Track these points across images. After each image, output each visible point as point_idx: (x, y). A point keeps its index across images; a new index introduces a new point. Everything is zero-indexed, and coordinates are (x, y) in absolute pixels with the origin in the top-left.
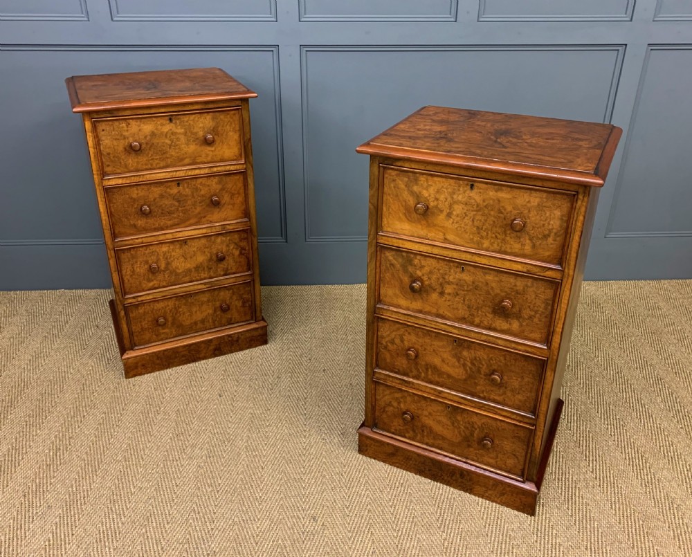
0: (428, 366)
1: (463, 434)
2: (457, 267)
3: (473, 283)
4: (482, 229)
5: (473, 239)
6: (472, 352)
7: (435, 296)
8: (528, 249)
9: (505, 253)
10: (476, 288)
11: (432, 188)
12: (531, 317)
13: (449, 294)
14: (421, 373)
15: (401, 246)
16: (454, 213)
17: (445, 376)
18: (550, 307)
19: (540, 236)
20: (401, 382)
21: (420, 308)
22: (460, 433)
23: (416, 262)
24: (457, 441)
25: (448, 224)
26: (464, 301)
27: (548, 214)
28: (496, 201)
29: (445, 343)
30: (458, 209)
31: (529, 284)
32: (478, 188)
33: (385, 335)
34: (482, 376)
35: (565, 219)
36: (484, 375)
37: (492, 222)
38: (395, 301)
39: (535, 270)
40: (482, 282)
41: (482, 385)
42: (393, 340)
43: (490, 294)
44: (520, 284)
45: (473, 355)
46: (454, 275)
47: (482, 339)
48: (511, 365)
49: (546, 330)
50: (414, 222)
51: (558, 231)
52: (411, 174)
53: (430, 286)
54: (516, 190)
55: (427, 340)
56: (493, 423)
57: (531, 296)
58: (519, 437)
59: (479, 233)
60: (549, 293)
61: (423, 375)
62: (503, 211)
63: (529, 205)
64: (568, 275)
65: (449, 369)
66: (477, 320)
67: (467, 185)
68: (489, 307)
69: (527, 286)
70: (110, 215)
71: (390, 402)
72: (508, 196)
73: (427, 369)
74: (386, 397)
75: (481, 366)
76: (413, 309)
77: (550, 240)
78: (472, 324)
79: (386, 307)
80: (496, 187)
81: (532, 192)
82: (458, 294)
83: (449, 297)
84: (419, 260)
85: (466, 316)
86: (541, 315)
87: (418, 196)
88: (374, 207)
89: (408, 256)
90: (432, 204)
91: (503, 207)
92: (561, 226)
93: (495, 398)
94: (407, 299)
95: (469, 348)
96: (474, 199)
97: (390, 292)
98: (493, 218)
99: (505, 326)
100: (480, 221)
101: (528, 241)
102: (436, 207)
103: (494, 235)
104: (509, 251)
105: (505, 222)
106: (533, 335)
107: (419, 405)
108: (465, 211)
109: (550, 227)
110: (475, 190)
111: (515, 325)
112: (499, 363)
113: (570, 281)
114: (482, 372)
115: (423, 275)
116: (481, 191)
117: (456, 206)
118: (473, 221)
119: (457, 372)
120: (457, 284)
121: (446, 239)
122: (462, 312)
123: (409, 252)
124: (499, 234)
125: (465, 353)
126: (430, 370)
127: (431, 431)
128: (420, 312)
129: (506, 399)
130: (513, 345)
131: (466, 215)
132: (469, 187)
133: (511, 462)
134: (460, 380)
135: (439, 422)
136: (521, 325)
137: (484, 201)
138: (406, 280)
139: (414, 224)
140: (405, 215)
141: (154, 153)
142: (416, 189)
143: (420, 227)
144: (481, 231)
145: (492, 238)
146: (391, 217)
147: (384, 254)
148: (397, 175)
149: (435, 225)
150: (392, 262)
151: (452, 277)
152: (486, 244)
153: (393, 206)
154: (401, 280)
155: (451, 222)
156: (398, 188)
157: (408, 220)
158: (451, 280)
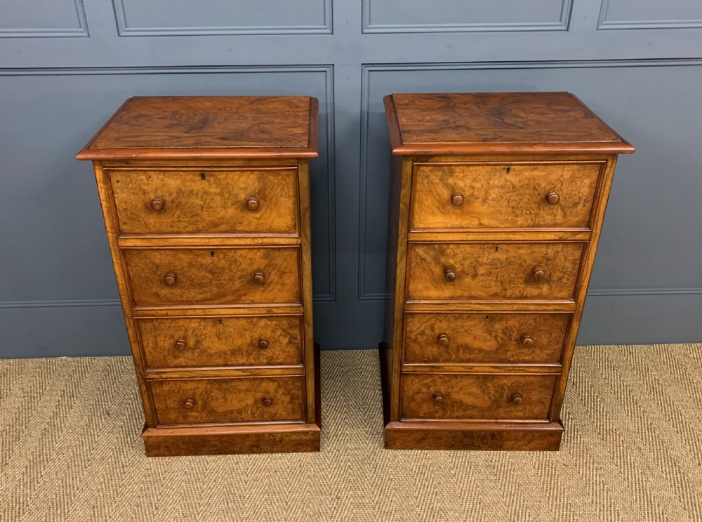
0: (459, 347)
1: (492, 398)
2: (491, 248)
3: (507, 259)
4: (518, 208)
5: (507, 219)
6: (504, 323)
7: (468, 280)
8: (559, 218)
9: (539, 226)
10: (509, 264)
11: (468, 178)
12: (560, 279)
13: (482, 275)
14: (452, 355)
15: (434, 239)
16: (490, 198)
17: (476, 352)
18: (577, 266)
19: (571, 205)
20: (431, 369)
21: (453, 295)
22: (490, 398)
23: (448, 251)
24: (487, 406)
25: (484, 209)
26: (497, 277)
27: (579, 184)
28: (532, 180)
29: (477, 322)
30: (493, 194)
31: (560, 250)
32: (514, 170)
33: (414, 329)
34: (513, 342)
35: (594, 185)
36: (515, 341)
37: (526, 200)
38: (426, 294)
39: (566, 236)
40: (516, 257)
41: (512, 350)
42: (424, 331)
43: (522, 266)
44: (551, 251)
45: (505, 325)
46: (488, 256)
47: (515, 309)
48: (540, 325)
49: (573, 287)
50: (448, 214)
51: (588, 197)
52: (446, 168)
53: (463, 271)
54: (550, 167)
55: (460, 322)
56: (522, 380)
57: (561, 261)
58: (545, 385)
59: (513, 213)
60: (578, 254)
61: (454, 356)
62: (538, 188)
63: (562, 179)
64: (596, 234)
65: (480, 344)
66: (509, 293)
67: (504, 169)
68: (521, 278)
69: (558, 252)
71: (420, 389)
72: (543, 173)
73: (458, 350)
74: (415, 386)
75: (512, 333)
76: (445, 297)
77: (580, 207)
78: (505, 297)
79: (416, 302)
80: (532, 167)
81: (566, 166)
82: (491, 273)
83: (481, 278)
84: (452, 249)
85: (499, 291)
86: (569, 275)
87: (453, 188)
88: (406, 206)
89: (439, 248)
90: (467, 193)
91: (538, 184)
92: (589, 193)
93: (525, 358)
94: (437, 289)
95: (501, 319)
96: (510, 181)
97: (420, 286)
98: (528, 196)
99: (536, 292)
100: (516, 201)
101: (560, 211)
102: (472, 195)
103: (528, 212)
104: (542, 223)
105: (539, 198)
106: (560, 295)
107: (449, 384)
108: (501, 194)
109: (581, 195)
110: (511, 173)
111: (545, 289)
112: (530, 327)
113: (597, 239)
114: (513, 339)
115: (456, 263)
116: (517, 173)
117: (491, 191)
118: (509, 202)
119: (490, 345)
120: (491, 264)
121: (480, 224)
122: (495, 288)
123: (441, 243)
124: (533, 210)
125: (497, 326)
126: (461, 350)
127: (461, 403)
128: (452, 298)
129: (536, 357)
130: (544, 307)
131: (502, 198)
132: (505, 171)
133: (537, 410)
134: (491, 351)
135: (470, 394)
136: (551, 288)
137: (520, 182)
138: (437, 270)
139: (447, 216)
140: (438, 208)
141: (181, 213)
142: (450, 181)
143: (454, 217)
144: (516, 210)
145: (526, 214)
146: (423, 213)
147: (415, 250)
148: (431, 171)
149: (469, 213)
150: (423, 257)
151: (485, 258)
152: (520, 221)
153: (426, 203)
154: (433, 273)
155: (486, 207)
156: (432, 183)
157: (442, 212)
158: (484, 261)
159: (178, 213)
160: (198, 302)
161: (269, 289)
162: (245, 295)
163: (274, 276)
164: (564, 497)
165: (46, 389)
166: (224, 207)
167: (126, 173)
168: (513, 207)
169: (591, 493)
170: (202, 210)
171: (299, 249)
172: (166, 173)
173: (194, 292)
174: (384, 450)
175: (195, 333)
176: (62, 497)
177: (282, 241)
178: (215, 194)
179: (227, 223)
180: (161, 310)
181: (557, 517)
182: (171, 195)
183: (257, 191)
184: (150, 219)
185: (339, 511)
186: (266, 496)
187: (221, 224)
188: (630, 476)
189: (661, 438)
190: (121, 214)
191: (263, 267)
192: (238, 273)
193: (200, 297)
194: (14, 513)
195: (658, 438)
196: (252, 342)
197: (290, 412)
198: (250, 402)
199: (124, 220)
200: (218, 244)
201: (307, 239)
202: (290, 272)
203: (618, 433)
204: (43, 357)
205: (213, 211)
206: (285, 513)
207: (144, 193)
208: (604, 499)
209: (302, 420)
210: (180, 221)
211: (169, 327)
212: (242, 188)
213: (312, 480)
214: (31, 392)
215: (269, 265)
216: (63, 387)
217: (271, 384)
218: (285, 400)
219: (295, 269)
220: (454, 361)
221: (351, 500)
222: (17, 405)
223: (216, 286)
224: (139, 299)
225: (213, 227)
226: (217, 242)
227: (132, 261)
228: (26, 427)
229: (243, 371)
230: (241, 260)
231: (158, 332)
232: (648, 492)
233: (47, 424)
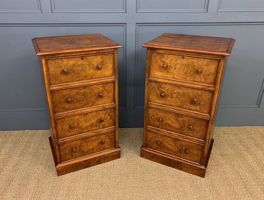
2: (178, 87)
3: (183, 92)
4: (187, 73)
5: (183, 77)
6: (183, 118)
7: (169, 98)
8: (203, 80)
10: (184, 95)
11: (169, 59)
12: (204, 105)
13: (174, 97)
15: (157, 80)
16: (177, 68)
18: (210, 101)
19: (207, 75)
21: (164, 103)
22: (177, 148)
25: (175, 72)
26: (180, 99)
27: (210, 67)
28: (192, 63)
29: (173, 115)
30: (178, 66)
31: (203, 93)
33: (151, 113)
35: (216, 68)
37: (190, 71)
38: (155, 101)
41: (186, 130)
42: (154, 115)
43: (189, 97)
44: (200, 93)
47: (186, 113)
48: (196, 122)
49: (209, 109)
51: (214, 73)
53: (167, 95)
54: (199, 58)
55: (166, 114)
56: (190, 144)
57: (204, 97)
58: (199, 149)
59: (185, 75)
60: (210, 95)
61: (164, 127)
62: (194, 67)
63: (203, 64)
64: (217, 89)
65: (174, 125)
66: (184, 107)
67: (182, 57)
68: (189, 101)
70: (53, 103)
72: (196, 61)
74: (151, 136)
75: (186, 123)
76: (161, 103)
77: (211, 76)
79: (151, 103)
80: (192, 58)
81: (205, 59)
82: (177, 97)
83: (174, 99)
85: (181, 105)
86: (207, 104)
87: (164, 62)
88: (148, 67)
89: (159, 84)
91: (194, 65)
92: (214, 71)
93: (191, 135)
94: (159, 100)
96: (184, 62)
97: (153, 97)
98: (190, 69)
99: (194, 108)
100: (186, 70)
101: (203, 77)
102: (170, 66)
104: (196, 81)
105: (195, 70)
106: (204, 111)
107: (163, 138)
108: (181, 67)
109: (211, 72)
110: (184, 59)
111: (198, 108)
112: (192, 122)
114: (186, 125)
115: (165, 91)
116: (187, 59)
117: (177, 65)
118: (183, 70)
119: (177, 126)
120: (177, 94)
121: (174, 77)
122: (179, 104)
124: (193, 75)
125: (180, 119)
126: (167, 125)
127: (167, 148)
129: (195, 135)
130: (197, 115)
131: (181, 68)
132: (182, 58)
133: (196, 158)
134: (178, 129)
135: (170, 144)
136: (200, 108)
137: (187, 63)
138: (159, 93)
139: (162, 72)
140: (159, 69)
141: (74, 74)
142: (163, 59)
143: (164, 73)
144: (186, 74)
145: (190, 76)
146: (154, 70)
147: (151, 83)
148: (156, 55)
149: (170, 73)
150: (154, 87)
151: (176, 91)
152: (188, 79)
153: (155, 66)
154: (157, 93)
155: (175, 71)
156: (157, 59)
157: (160, 71)
158: (175, 92)
159: (73, 74)
160: (79, 108)
161: (104, 99)
162: (95, 102)
163: (105, 94)
164: (210, 176)
165: (21, 141)
166: (89, 70)
167: (54, 60)
168: (185, 73)
169: (220, 175)
170: (81, 72)
171: (114, 82)
172: (69, 59)
173: (77, 104)
175: (77, 121)
176: (27, 176)
177: (109, 80)
178: (86, 65)
179: (90, 76)
180: (65, 113)
181: (208, 183)
182: (70, 67)
183: (100, 62)
184: (62, 78)
185: (128, 181)
186: (101, 176)
187: (88, 76)
188: (233, 169)
189: (244, 157)
190: (51, 77)
191: (102, 91)
192: (93, 94)
193: (80, 106)
194: (9, 181)
195: (243, 157)
196: (97, 120)
197: (110, 145)
198: (96, 144)
199: (52, 79)
200: (87, 84)
201: (117, 79)
203: (228, 155)
204: (20, 130)
205: (85, 72)
206: (108, 181)
207: (61, 67)
208: (224, 177)
209: (114, 147)
210: (73, 77)
211: (68, 120)
212: (95, 62)
213: (118, 170)
214: (15, 141)
215: (104, 90)
216: (27, 140)
217: (104, 135)
218: (108, 141)
219: (112, 90)
220: (164, 129)
221: (133, 177)
222: (10, 146)
223: (86, 100)
224: (57, 110)
225: (85, 77)
226: (86, 83)
227: (55, 95)
228: (13, 153)
229: (94, 132)
230: (95, 89)
231: (63, 123)
232: (240, 174)
233: (21, 152)
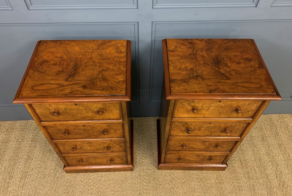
2: (208, 123)
5: (217, 115)
7: (196, 131)
8: (240, 116)
9: (230, 117)
10: (215, 127)
12: (236, 131)
13: (203, 130)
15: (183, 121)
16: (210, 109)
17: (197, 149)
19: (246, 112)
23: (189, 124)
24: (199, 161)
26: (209, 131)
27: (251, 106)
28: (230, 104)
29: (198, 142)
31: (238, 124)
32: (223, 101)
33: (172, 143)
38: (178, 135)
39: (242, 121)
40: (218, 126)
41: (212, 148)
42: (176, 144)
43: (220, 128)
44: (234, 124)
45: (210, 143)
46: (206, 125)
49: (240, 134)
51: (254, 110)
53: (194, 129)
55: (191, 142)
57: (237, 127)
59: (220, 114)
60: (245, 125)
63: (244, 104)
65: (199, 147)
66: (213, 135)
69: (236, 125)
71: (173, 157)
72: (236, 103)
73: (190, 148)
74: (171, 156)
76: (186, 135)
77: (250, 112)
78: (211, 136)
82: (206, 130)
83: (202, 131)
84: (191, 123)
85: (209, 134)
89: (185, 123)
91: (233, 106)
92: (256, 109)
93: (216, 150)
94: (183, 133)
95: (208, 141)
96: (220, 105)
97: (175, 132)
98: (227, 109)
100: (221, 110)
102: (202, 109)
104: (232, 117)
105: (232, 110)
106: (235, 135)
107: (185, 156)
109: (251, 109)
110: (221, 102)
114: (212, 146)
115: (192, 127)
117: (211, 107)
118: (218, 111)
119: (203, 147)
120: (207, 127)
121: (204, 117)
122: (207, 133)
124: (229, 113)
127: (189, 160)
128: (189, 136)
129: (221, 150)
134: (203, 149)
136: (231, 134)
137: (224, 105)
138: (183, 129)
139: (190, 114)
141: (68, 115)
142: (193, 104)
143: (193, 115)
145: (225, 114)
146: (179, 113)
149: (200, 114)
152: (222, 116)
153: (180, 110)
154: (181, 129)
155: (208, 112)
156: (184, 105)
157: (187, 113)
158: (204, 127)
159: (66, 115)
161: (110, 134)
162: (100, 136)
163: (112, 131)
166: (87, 113)
168: (220, 112)
170: (77, 114)
171: (122, 124)
174: (158, 170)
175: (80, 145)
177: (115, 122)
178: (82, 109)
179: (89, 117)
182: (62, 110)
183: (102, 108)
184: (54, 117)
187: (87, 118)
190: (40, 116)
191: (107, 129)
192: (96, 130)
193: (80, 137)
196: (104, 147)
198: (105, 160)
199: (42, 118)
200: (86, 123)
202: (119, 130)
205: (82, 114)
207: (49, 110)
209: (126, 164)
210: (67, 117)
211: (69, 144)
212: (95, 108)
215: (109, 128)
217: (113, 156)
218: (119, 160)
219: (121, 129)
220: (187, 151)
223: (87, 134)
224: (54, 138)
230: (97, 127)
231: (64, 145)
